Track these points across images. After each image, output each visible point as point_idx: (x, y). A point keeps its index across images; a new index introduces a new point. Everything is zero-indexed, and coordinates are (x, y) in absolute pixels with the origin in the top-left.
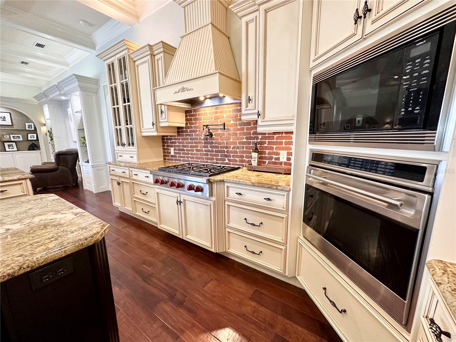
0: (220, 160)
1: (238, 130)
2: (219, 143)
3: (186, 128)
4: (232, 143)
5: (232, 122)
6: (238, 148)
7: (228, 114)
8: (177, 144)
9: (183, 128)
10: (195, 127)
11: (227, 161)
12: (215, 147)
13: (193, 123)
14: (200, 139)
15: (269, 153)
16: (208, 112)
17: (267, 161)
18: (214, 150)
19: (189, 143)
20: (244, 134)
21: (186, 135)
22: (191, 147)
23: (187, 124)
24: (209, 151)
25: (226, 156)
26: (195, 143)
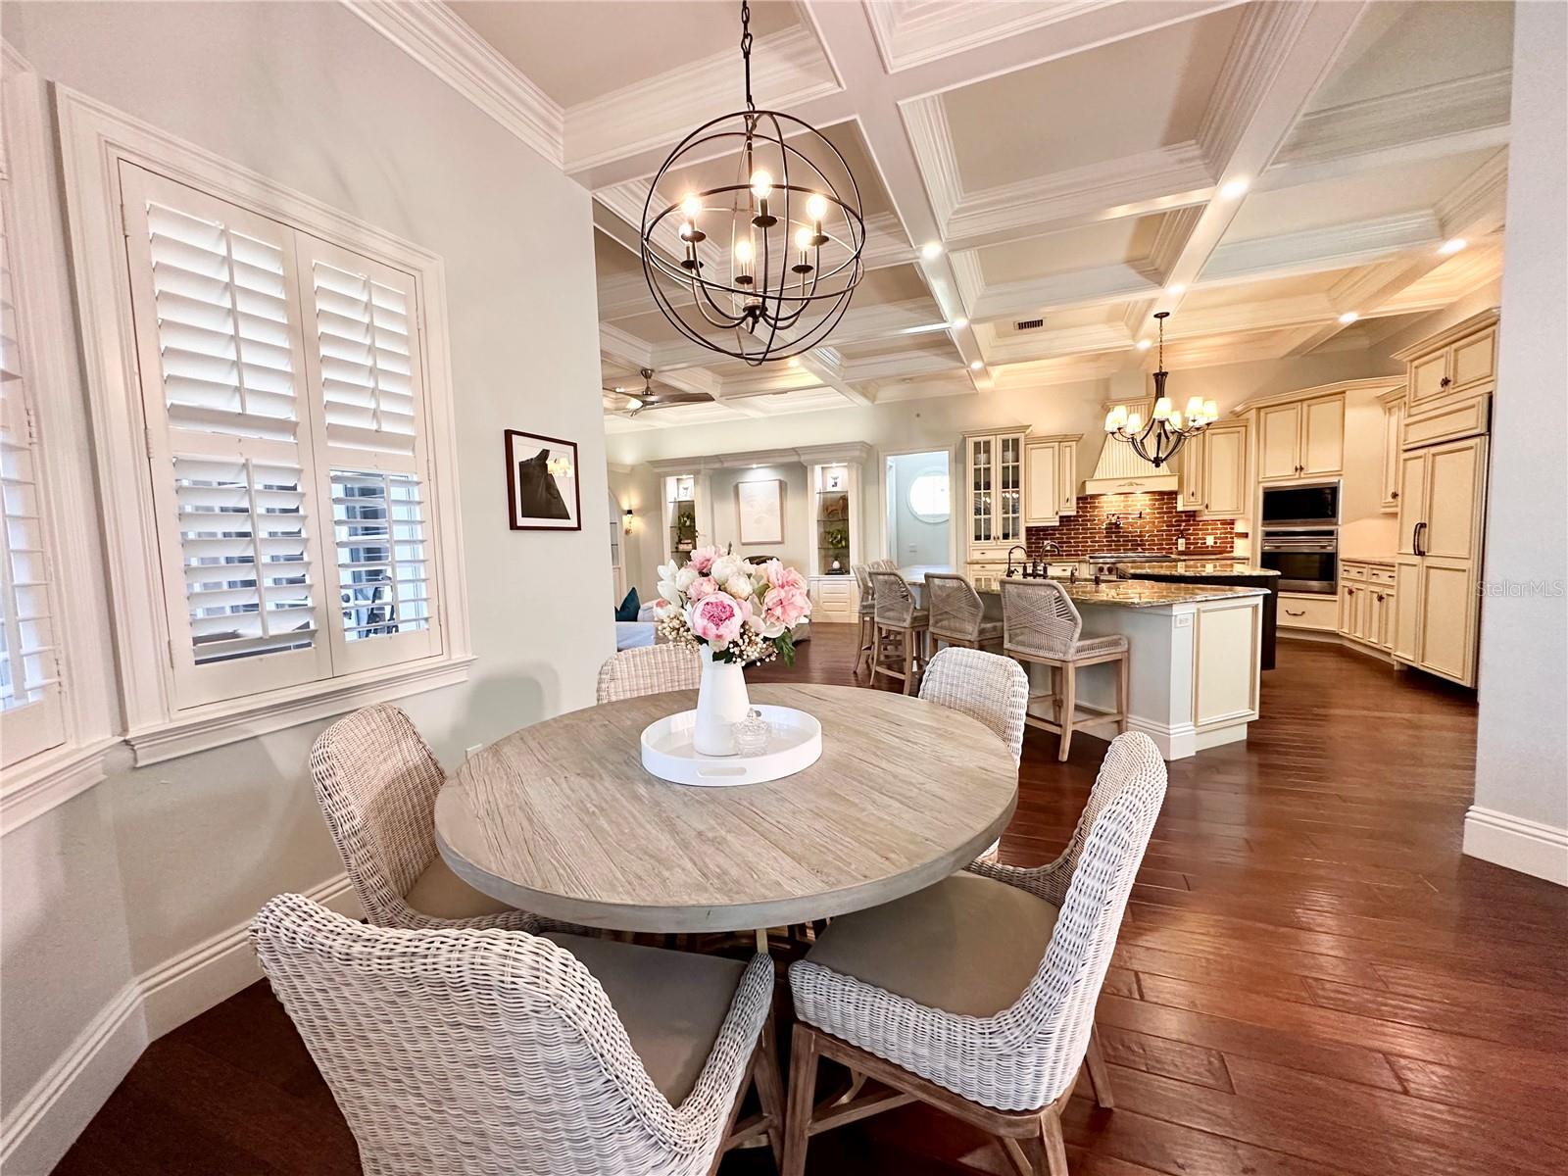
0: (1130, 549)
1: (1157, 518)
2: (1130, 532)
3: (1074, 516)
4: (1147, 532)
5: (1148, 511)
6: (1156, 536)
7: (1143, 503)
8: (1058, 536)
9: (1071, 516)
10: (1091, 516)
11: (1140, 550)
12: (1122, 537)
13: (1089, 512)
14: (1100, 528)
15: (1194, 539)
16: (1114, 500)
17: (1192, 547)
18: (1121, 540)
19: (1081, 534)
20: (1164, 522)
21: (1075, 525)
22: (1083, 538)
23: (1078, 512)
24: (1114, 541)
25: (1139, 545)
26: (1091, 533)
